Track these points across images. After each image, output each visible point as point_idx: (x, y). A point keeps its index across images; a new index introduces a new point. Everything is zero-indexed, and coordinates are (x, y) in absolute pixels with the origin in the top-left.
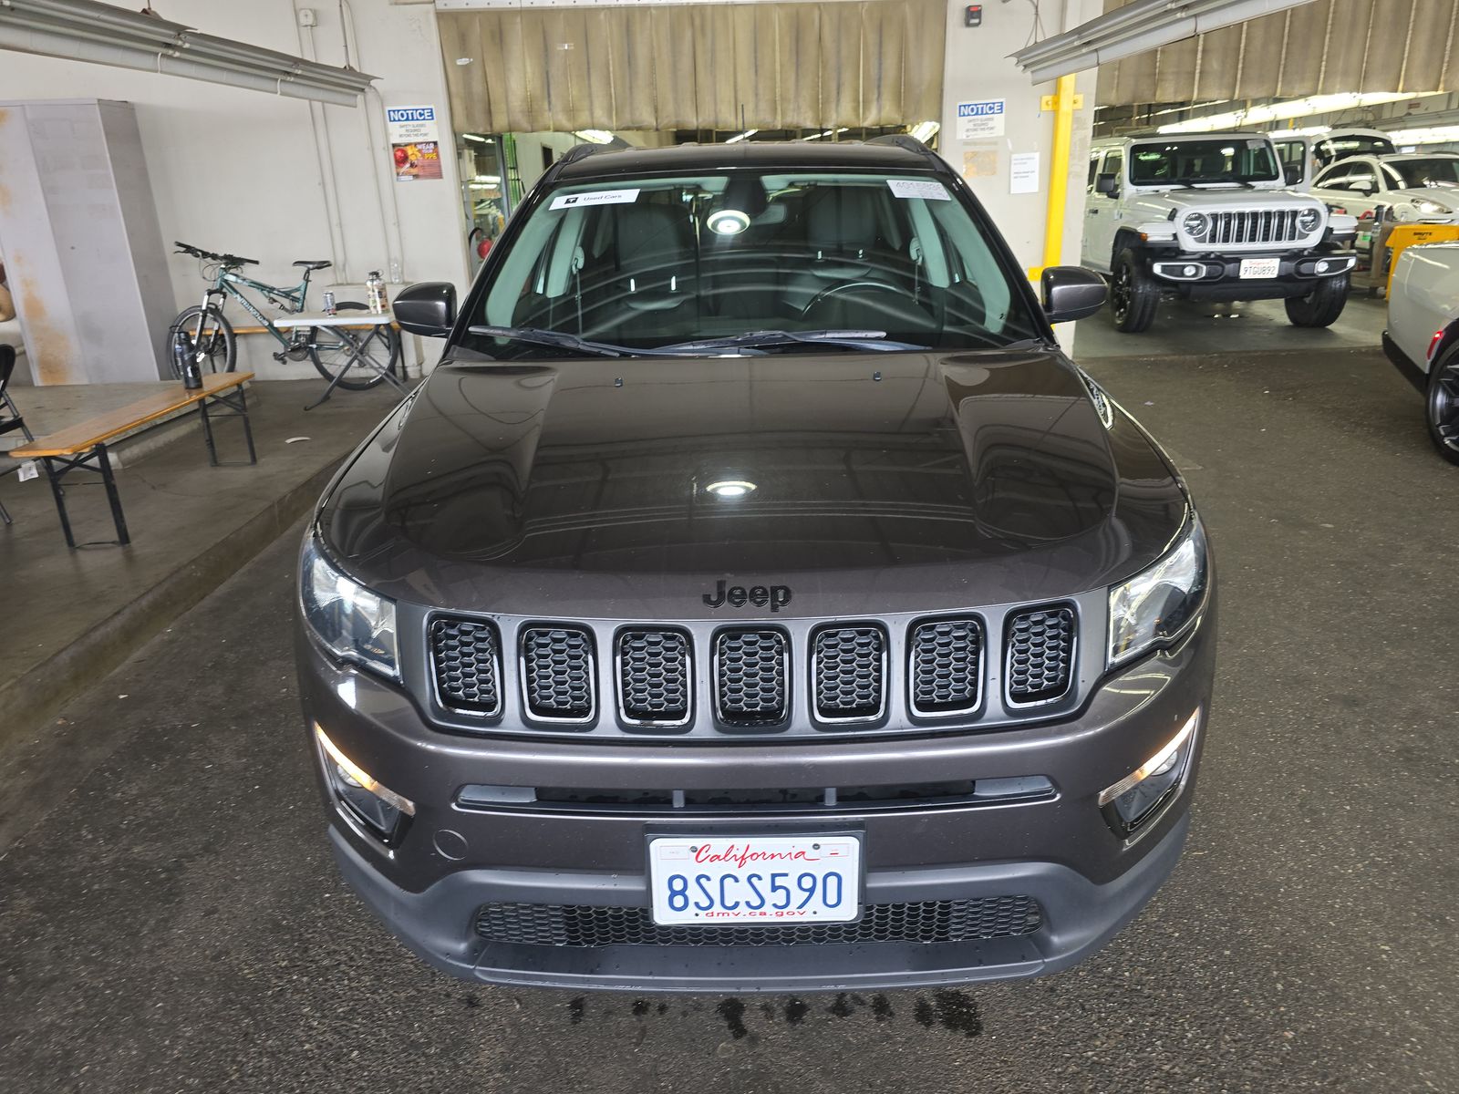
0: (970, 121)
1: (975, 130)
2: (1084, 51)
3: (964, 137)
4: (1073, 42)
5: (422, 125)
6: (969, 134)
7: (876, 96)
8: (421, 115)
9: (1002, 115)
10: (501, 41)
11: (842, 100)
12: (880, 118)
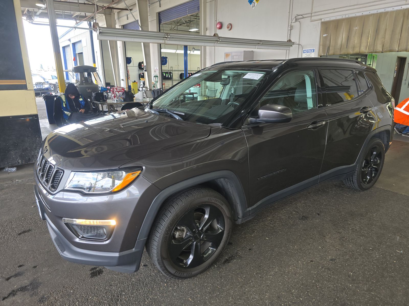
5: (311, 54)
8: (311, 51)
10: (337, 28)
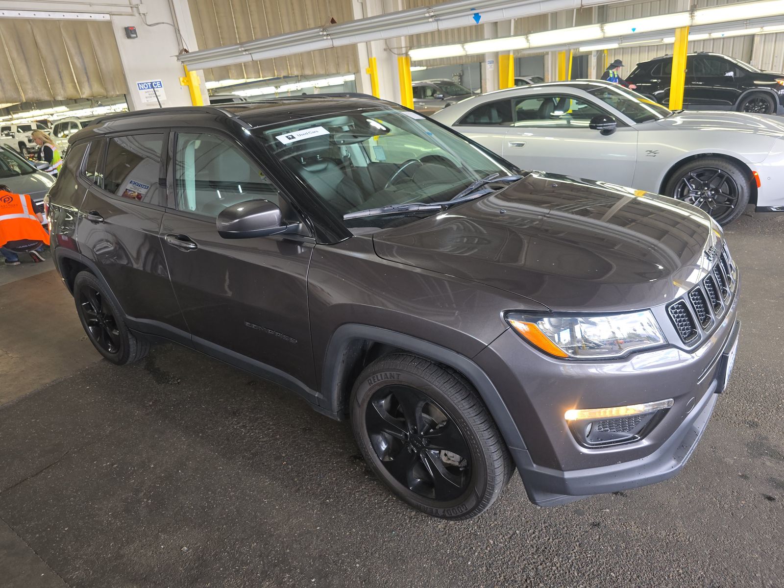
0: (146, 92)
1: (151, 97)
2: (244, 53)
3: (146, 102)
4: (238, 48)
6: (147, 99)
7: (86, 79)
9: (162, 88)
11: (64, 81)
12: (92, 92)
